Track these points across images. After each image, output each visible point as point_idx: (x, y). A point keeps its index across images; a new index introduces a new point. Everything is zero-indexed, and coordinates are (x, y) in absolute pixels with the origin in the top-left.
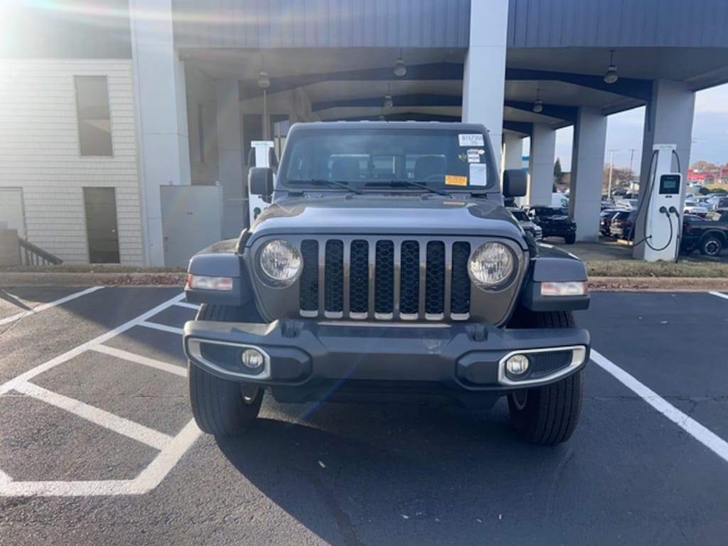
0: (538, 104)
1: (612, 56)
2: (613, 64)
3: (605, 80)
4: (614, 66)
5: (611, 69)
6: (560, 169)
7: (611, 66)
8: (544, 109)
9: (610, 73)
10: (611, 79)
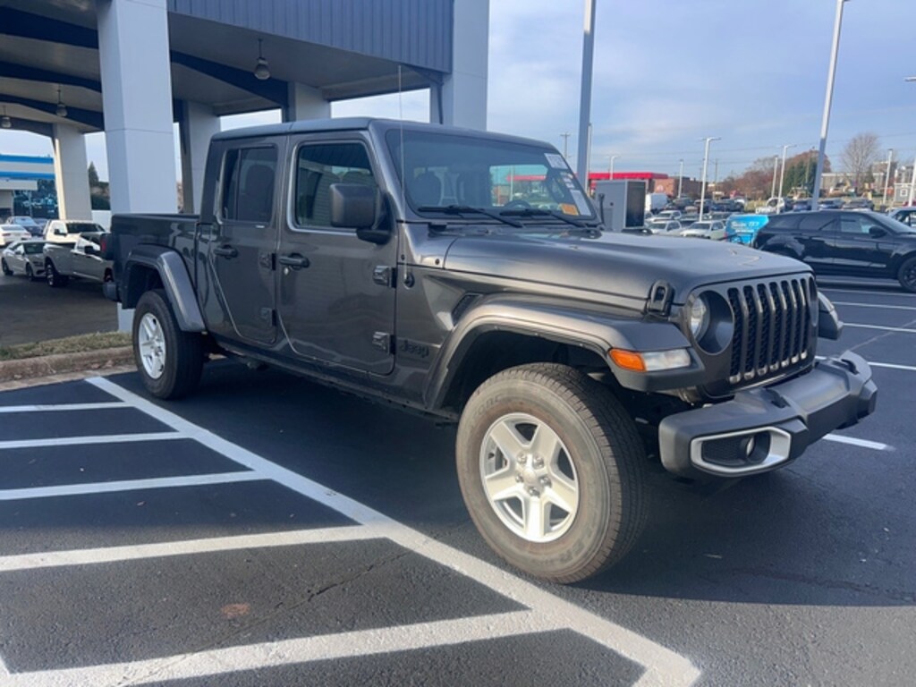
0: (61, 108)
1: (260, 45)
2: (263, 56)
3: (256, 75)
4: (264, 59)
5: (261, 62)
6: (97, 178)
7: (261, 58)
8: (68, 112)
9: (260, 67)
10: (263, 75)
